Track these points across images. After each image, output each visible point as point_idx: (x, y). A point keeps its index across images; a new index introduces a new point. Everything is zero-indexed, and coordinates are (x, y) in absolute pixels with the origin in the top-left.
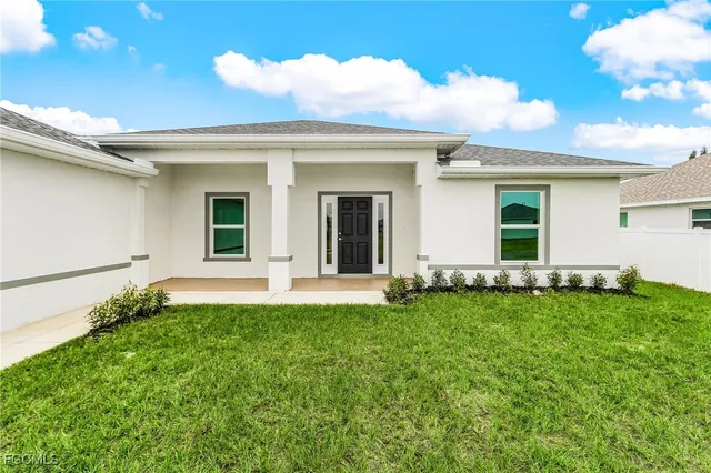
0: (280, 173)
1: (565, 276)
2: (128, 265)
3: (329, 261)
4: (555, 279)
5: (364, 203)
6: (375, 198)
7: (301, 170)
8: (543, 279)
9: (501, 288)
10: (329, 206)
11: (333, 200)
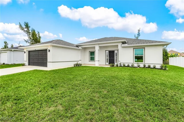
0: (97, 48)
1: (147, 66)
2: (79, 61)
3: (107, 62)
4: (145, 66)
5: (113, 52)
6: (115, 51)
7: (100, 47)
8: (142, 65)
9: (133, 67)
10: (107, 53)
11: (108, 52)
